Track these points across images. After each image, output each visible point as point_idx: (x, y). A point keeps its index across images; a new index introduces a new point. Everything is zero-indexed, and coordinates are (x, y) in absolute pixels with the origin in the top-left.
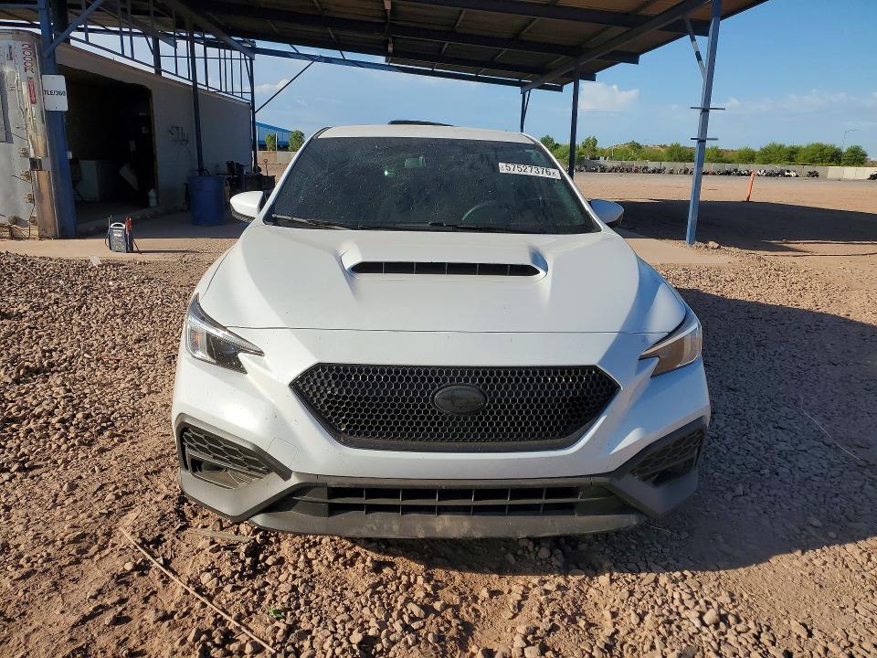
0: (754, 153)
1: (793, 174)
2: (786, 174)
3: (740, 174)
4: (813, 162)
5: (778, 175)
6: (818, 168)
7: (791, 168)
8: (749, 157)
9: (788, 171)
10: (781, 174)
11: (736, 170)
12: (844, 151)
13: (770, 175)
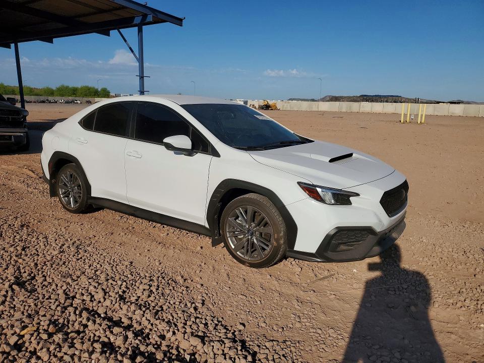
0: (52, 90)
1: (79, 102)
2: (76, 102)
3: (50, 102)
4: (86, 95)
5: (71, 102)
6: (90, 99)
7: (77, 98)
8: (51, 92)
9: (76, 101)
10: (72, 102)
11: (48, 100)
12: (99, 90)
13: (67, 102)
